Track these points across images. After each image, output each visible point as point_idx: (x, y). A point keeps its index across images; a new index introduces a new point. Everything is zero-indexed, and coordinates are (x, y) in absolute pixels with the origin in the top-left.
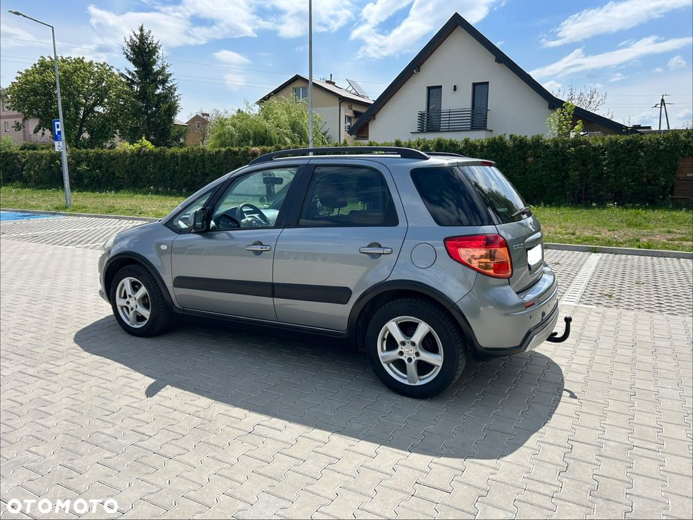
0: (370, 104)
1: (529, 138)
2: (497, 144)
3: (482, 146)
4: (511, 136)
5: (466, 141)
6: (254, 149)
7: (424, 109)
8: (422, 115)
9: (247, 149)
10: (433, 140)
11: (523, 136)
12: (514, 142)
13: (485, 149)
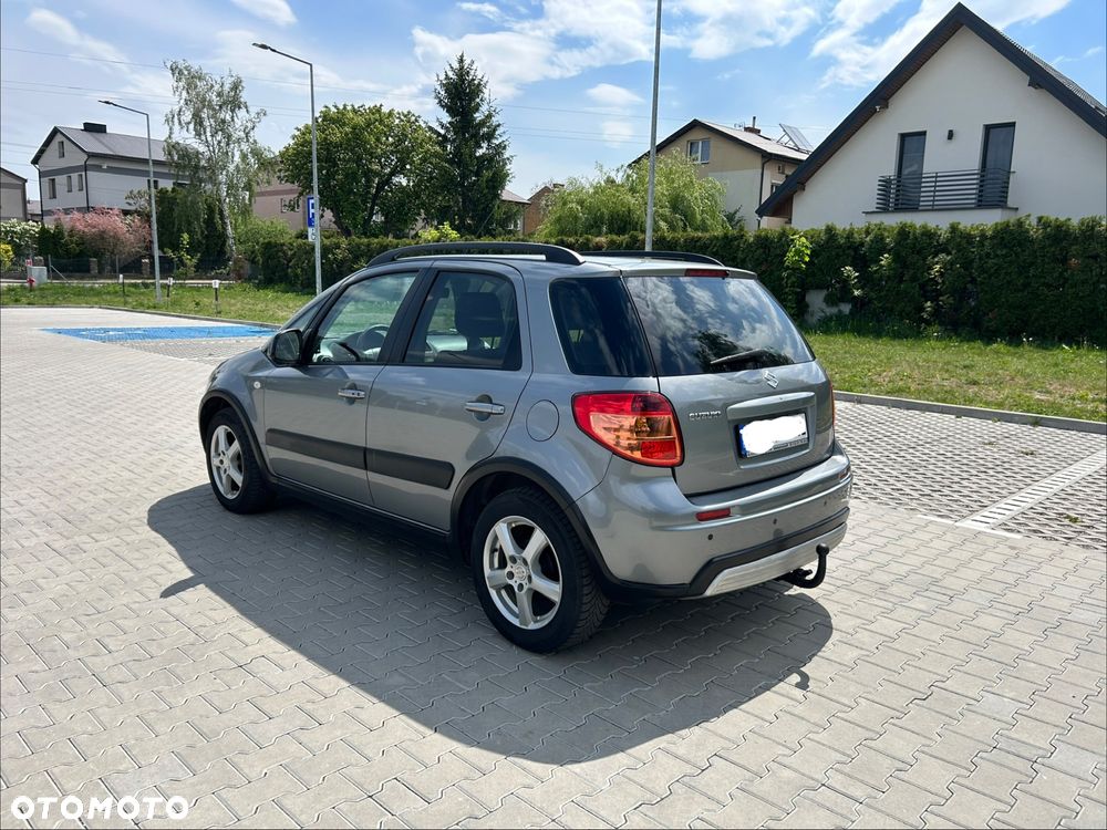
0: (801, 161)
1: (1075, 222)
2: (1011, 233)
3: (983, 236)
4: (1040, 219)
5: (954, 228)
6: (598, 239)
7: (890, 170)
8: (886, 183)
9: (588, 240)
10: (895, 225)
11: (1062, 219)
12: (1045, 228)
13: (987, 243)
